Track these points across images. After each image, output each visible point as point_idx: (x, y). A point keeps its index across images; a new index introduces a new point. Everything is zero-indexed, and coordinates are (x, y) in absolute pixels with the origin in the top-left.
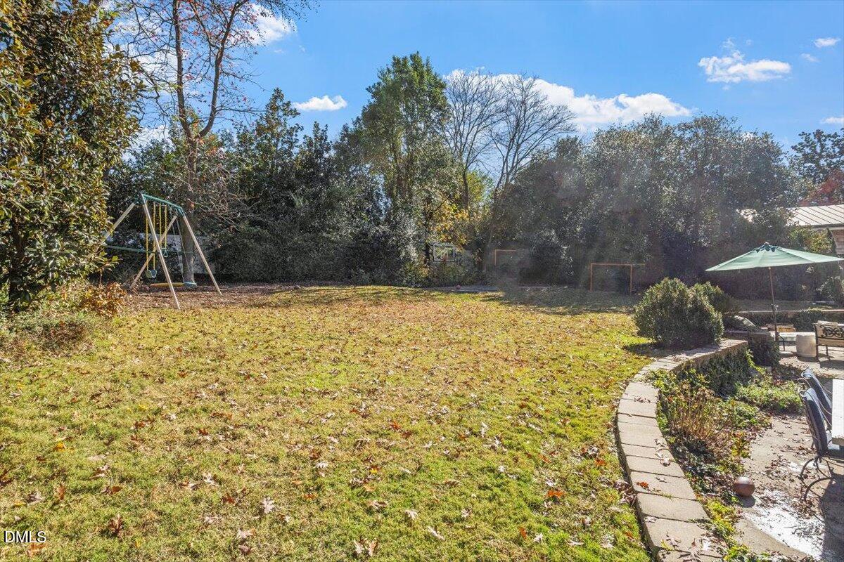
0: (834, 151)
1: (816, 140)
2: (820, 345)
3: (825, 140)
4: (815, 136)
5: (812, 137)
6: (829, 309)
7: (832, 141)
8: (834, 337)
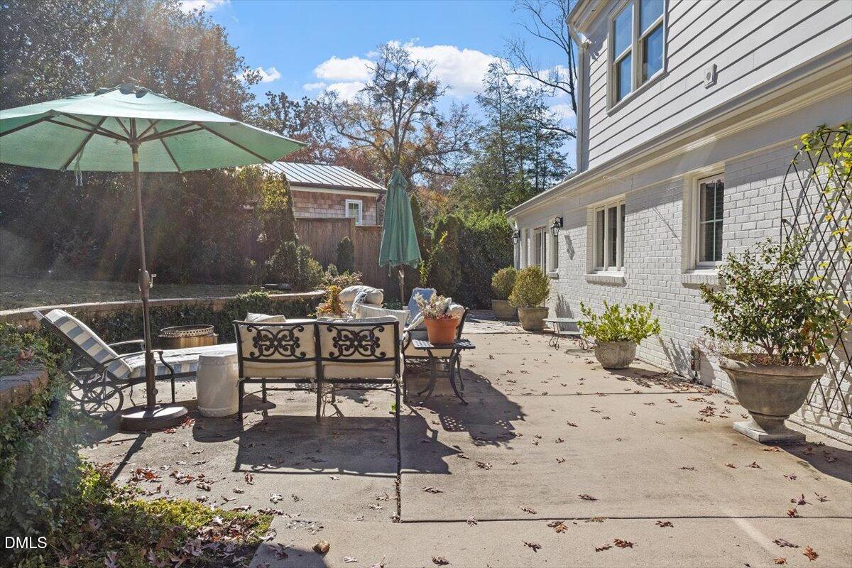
0: (296, 123)
1: (281, 106)
2: (248, 380)
3: (288, 108)
4: (280, 99)
5: (277, 99)
6: (279, 294)
7: (295, 111)
8: (277, 356)
